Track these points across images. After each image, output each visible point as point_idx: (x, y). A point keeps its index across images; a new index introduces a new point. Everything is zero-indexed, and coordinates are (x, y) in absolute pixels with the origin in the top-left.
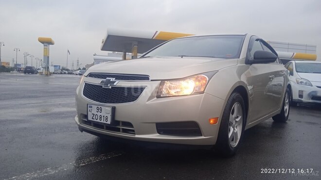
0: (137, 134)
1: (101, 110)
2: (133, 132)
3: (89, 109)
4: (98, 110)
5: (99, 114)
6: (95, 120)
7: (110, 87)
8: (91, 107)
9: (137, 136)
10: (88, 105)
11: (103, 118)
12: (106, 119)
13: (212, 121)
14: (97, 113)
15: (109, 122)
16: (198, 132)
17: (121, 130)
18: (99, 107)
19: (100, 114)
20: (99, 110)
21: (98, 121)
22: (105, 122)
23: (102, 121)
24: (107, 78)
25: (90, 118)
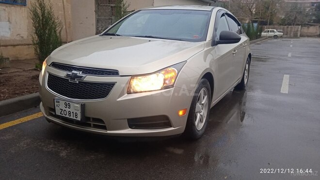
0: (109, 130)
1: (70, 106)
2: (104, 128)
3: (56, 104)
5: (67, 110)
6: (64, 116)
7: (77, 82)
8: (59, 102)
10: (54, 99)
11: (72, 114)
12: (76, 115)
13: (181, 113)
14: (65, 109)
15: (79, 119)
16: (168, 124)
17: (92, 125)
18: (67, 103)
19: (69, 110)
20: (67, 105)
21: (67, 116)
22: (75, 118)
23: (71, 117)
24: (73, 72)
25: (58, 113)
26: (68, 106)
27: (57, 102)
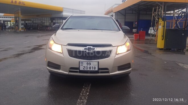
1: (90, 64)
2: (108, 72)
3: (80, 64)
4: (88, 64)
5: (89, 66)
6: (86, 70)
8: (83, 63)
9: (111, 74)
10: (79, 62)
11: (92, 68)
12: (94, 68)
14: (87, 66)
15: (97, 69)
17: (100, 72)
18: (89, 63)
19: (90, 66)
21: (88, 70)
22: (93, 70)
23: (91, 70)
25: (81, 69)
26: (89, 64)
27: (81, 63)
